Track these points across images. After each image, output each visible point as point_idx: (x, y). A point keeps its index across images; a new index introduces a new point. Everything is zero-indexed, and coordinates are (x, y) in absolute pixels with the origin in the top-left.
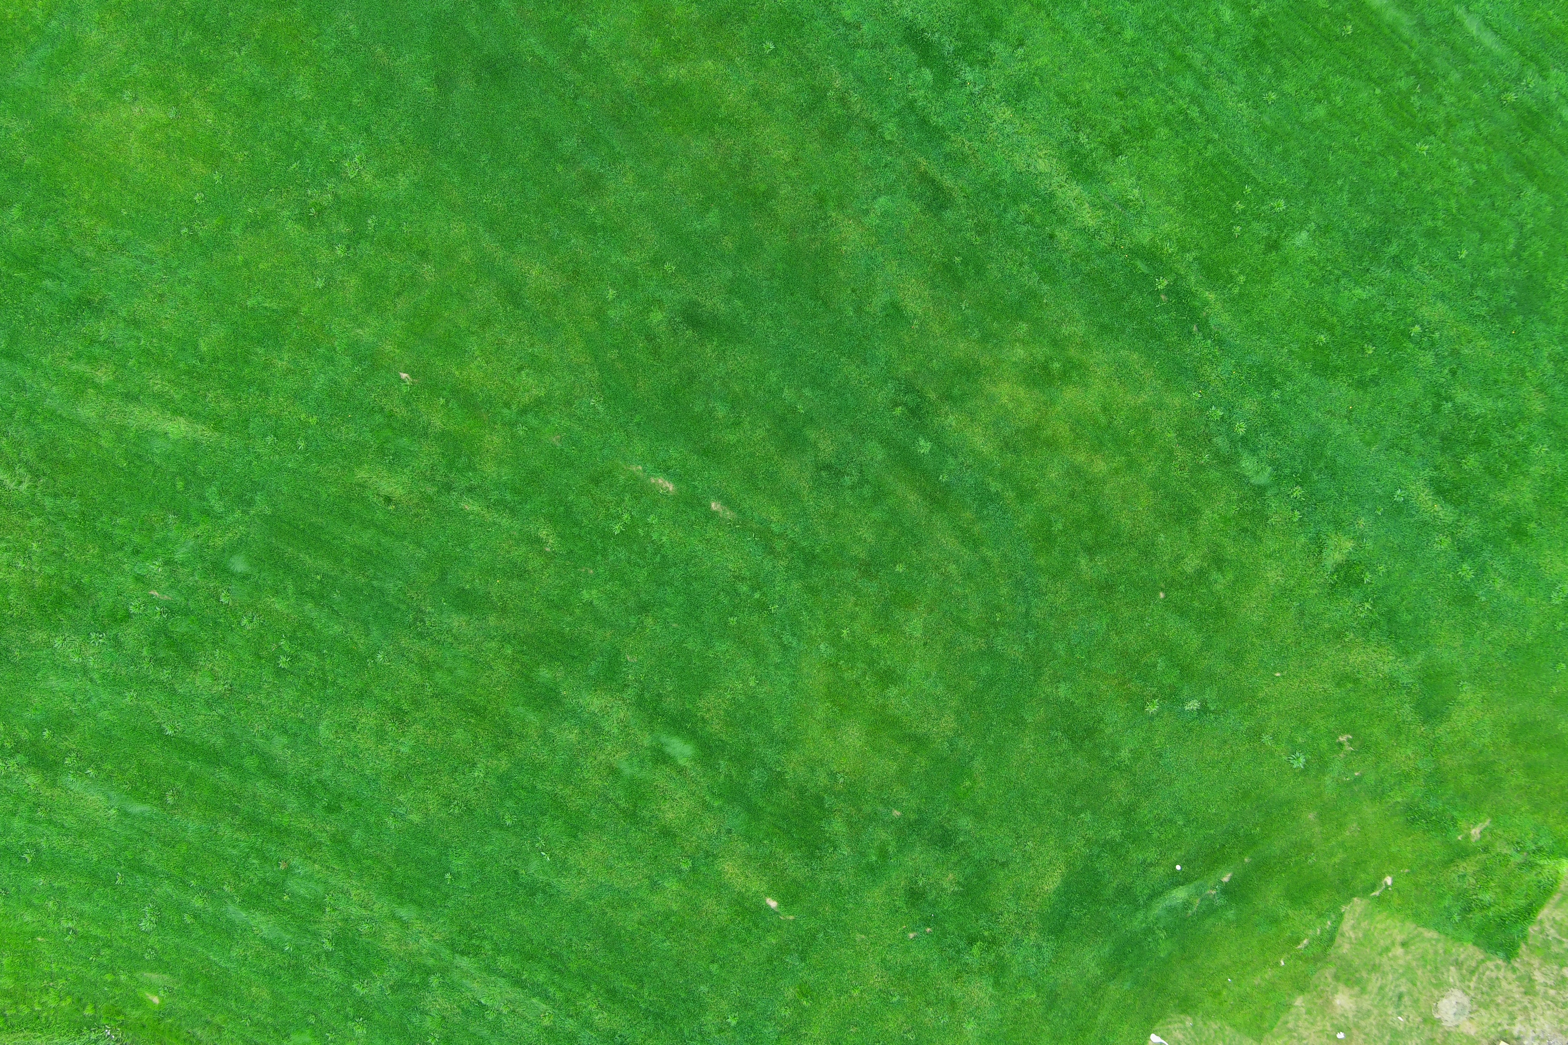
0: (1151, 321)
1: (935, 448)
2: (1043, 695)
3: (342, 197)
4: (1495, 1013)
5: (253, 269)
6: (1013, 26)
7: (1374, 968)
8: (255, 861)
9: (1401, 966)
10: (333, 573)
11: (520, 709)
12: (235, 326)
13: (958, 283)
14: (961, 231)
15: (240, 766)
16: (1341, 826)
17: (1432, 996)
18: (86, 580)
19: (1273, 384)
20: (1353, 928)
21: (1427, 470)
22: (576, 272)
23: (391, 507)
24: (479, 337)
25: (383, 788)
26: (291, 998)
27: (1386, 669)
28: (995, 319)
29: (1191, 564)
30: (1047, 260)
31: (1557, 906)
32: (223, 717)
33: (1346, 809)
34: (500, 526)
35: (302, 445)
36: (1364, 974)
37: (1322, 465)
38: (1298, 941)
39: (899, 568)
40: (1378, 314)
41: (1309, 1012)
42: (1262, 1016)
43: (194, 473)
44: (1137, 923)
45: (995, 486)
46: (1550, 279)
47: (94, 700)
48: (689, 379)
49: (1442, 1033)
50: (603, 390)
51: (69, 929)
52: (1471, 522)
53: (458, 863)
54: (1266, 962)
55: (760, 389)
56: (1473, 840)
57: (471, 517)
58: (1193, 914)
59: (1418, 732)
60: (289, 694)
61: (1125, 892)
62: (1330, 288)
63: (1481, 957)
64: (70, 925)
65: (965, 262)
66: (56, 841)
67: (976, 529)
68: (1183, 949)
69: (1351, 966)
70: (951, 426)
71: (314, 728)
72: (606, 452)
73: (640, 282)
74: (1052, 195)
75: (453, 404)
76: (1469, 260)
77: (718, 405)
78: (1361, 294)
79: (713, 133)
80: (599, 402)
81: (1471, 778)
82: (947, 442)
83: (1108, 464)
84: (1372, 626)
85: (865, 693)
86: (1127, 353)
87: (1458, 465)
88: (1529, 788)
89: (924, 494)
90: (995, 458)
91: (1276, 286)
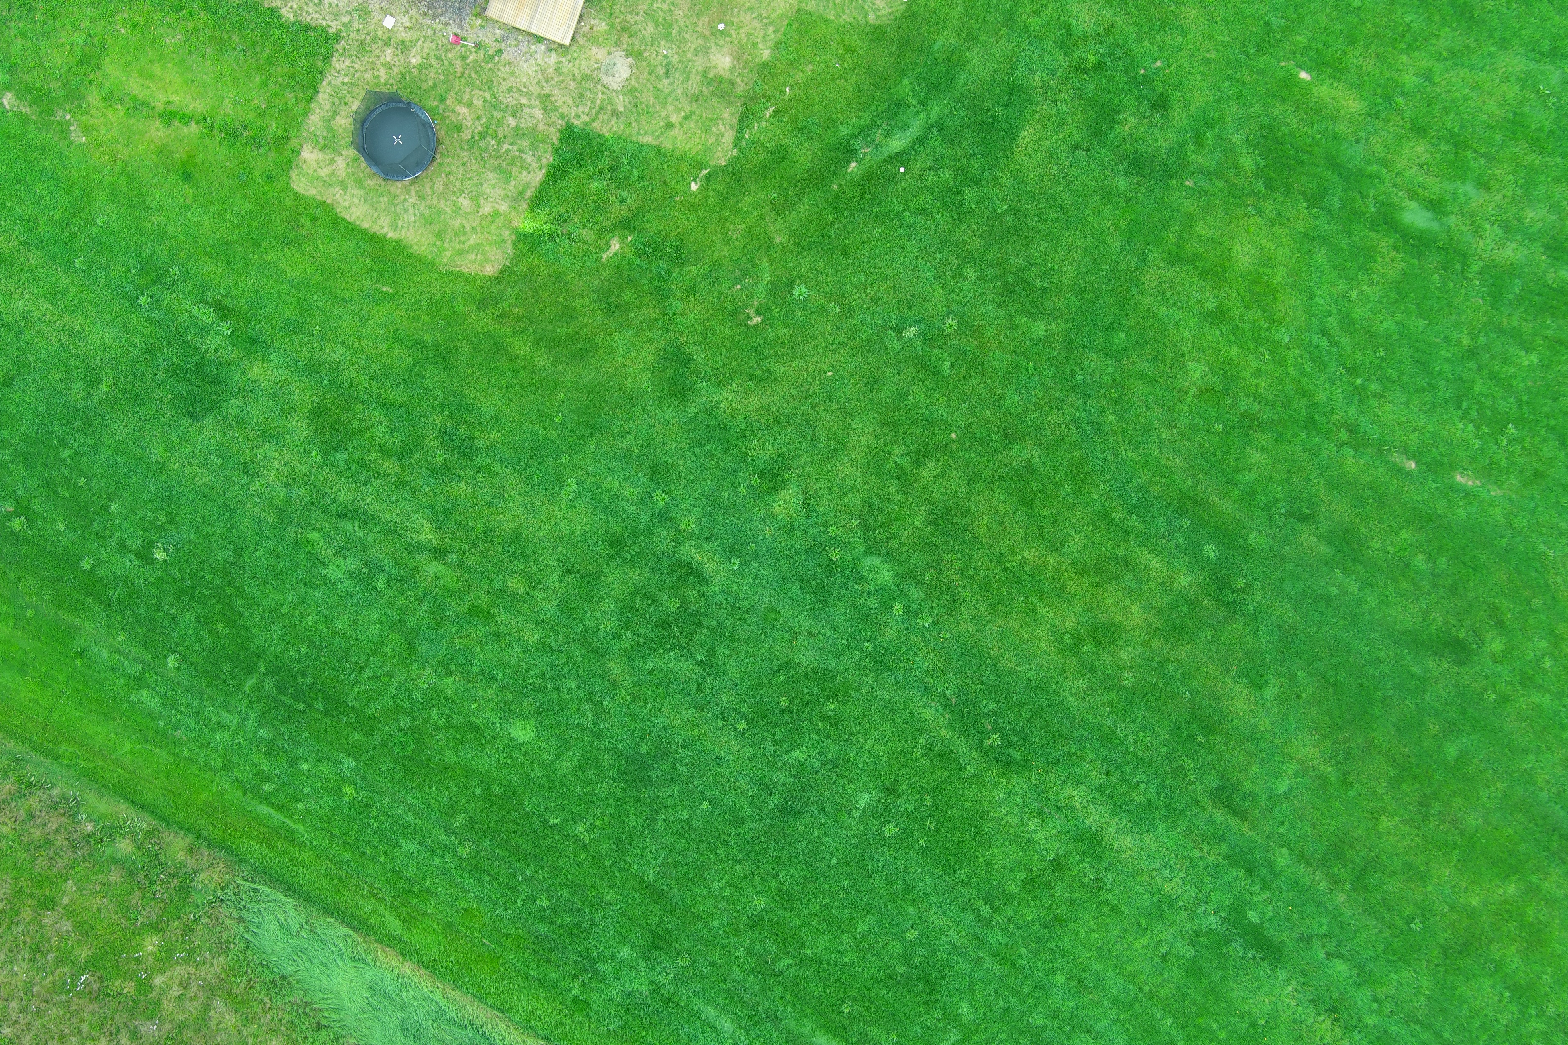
0: (1000, 703)
1: (1198, 553)
2: (1059, 321)
4: (576, 71)
6: (1176, 973)
7: (696, 98)
9: (671, 104)
13: (1195, 717)
14: (1200, 768)
16: (749, 233)
17: (637, 79)
19: (873, 656)
20: (722, 135)
21: (712, 592)
27: (725, 395)
28: (1155, 686)
29: (929, 470)
30: (1110, 750)
31: (527, 185)
33: (746, 250)
36: (705, 91)
37: (813, 583)
38: (775, 113)
39: (1219, 427)
40: (779, 736)
41: (755, 45)
42: (800, 34)
44: (936, 109)
45: (1134, 522)
46: (619, 790)
48: (1456, 589)
49: (622, 44)
50: (1542, 566)
52: (663, 547)
54: (804, 89)
55: (1382, 588)
56: (617, 238)
58: (881, 126)
59: (685, 337)
61: (952, 139)
62: (832, 755)
63: (595, 124)
65: (1192, 738)
67: (1147, 477)
68: (887, 90)
69: (720, 97)
70: (1185, 575)
72: (1532, 505)
73: (1518, 679)
74: (1112, 813)
76: (698, 800)
77: (1423, 567)
78: (799, 755)
79: (1462, 834)
80: (1545, 554)
81: (626, 298)
82: (1187, 559)
83: (1024, 558)
84: (744, 435)
85: (1238, 298)
86: (1018, 668)
87: (684, 600)
88: (570, 297)
89: (1204, 505)
90: (1136, 549)
91: (882, 752)
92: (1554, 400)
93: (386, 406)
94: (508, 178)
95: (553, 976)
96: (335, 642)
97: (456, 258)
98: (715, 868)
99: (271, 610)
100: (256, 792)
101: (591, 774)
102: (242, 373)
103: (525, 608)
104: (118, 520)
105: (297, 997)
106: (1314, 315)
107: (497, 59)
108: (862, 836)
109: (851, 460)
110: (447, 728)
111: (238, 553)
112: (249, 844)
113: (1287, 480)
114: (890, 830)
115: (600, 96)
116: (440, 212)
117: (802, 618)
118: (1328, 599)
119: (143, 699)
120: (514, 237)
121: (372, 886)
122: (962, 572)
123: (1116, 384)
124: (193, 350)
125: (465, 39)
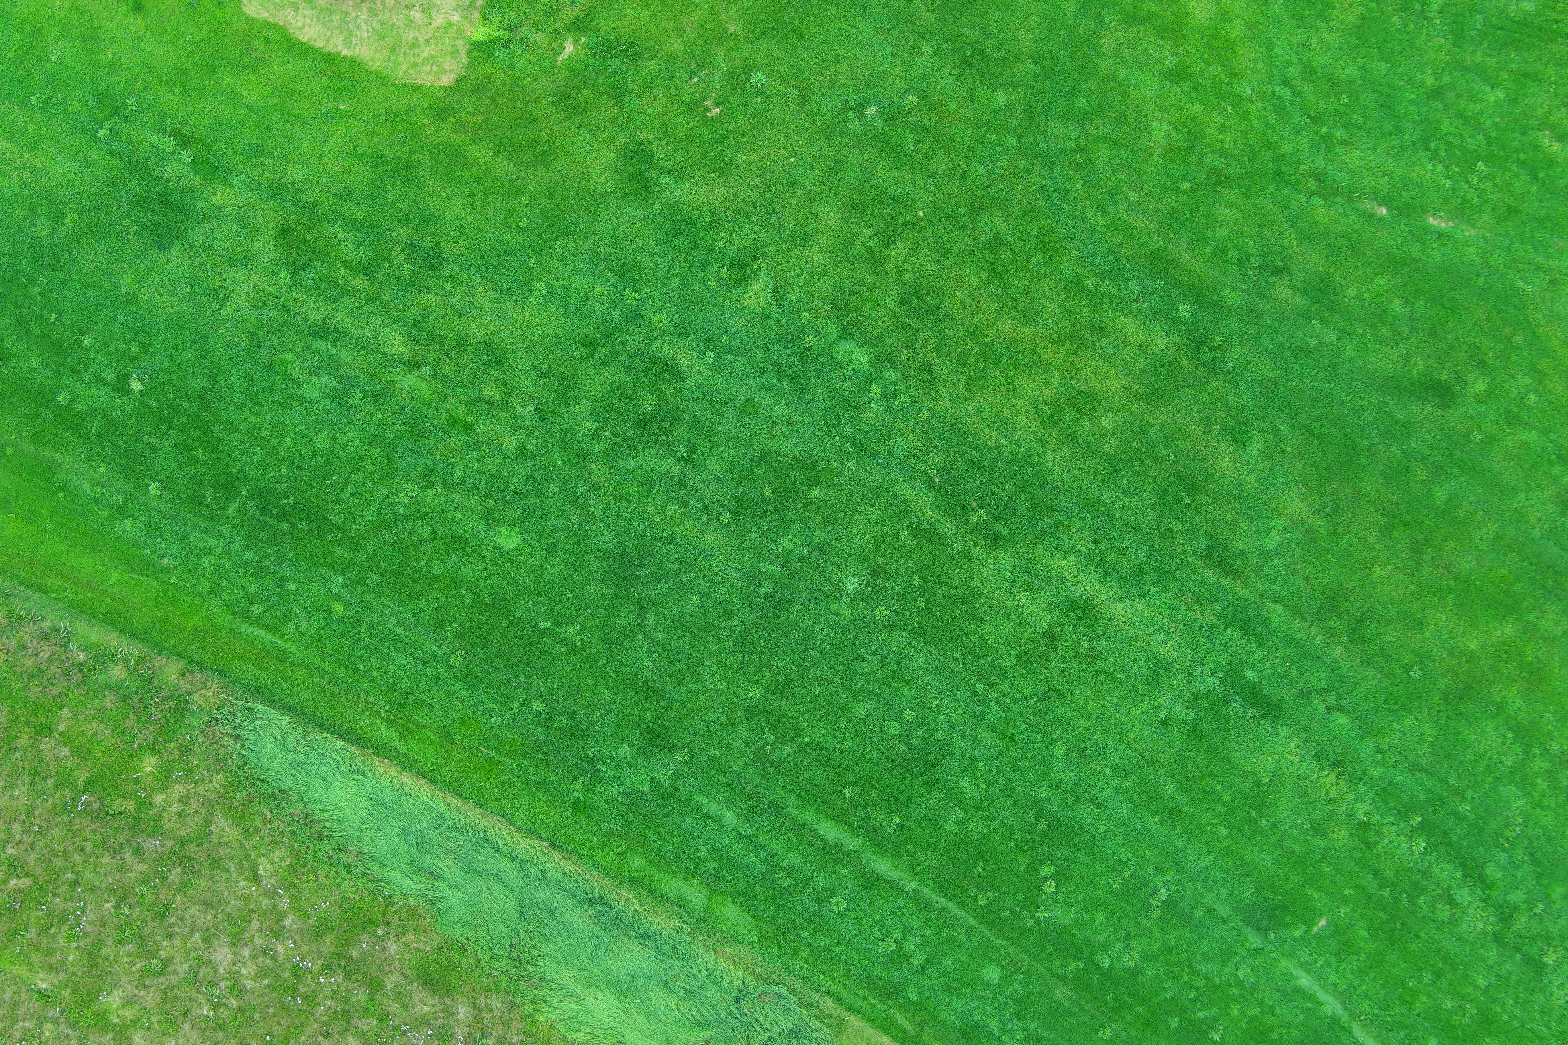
0: (983, 479)
1: (1174, 313)
2: (1019, 90)
6: (1177, 737)
13: (1181, 479)
14: (1188, 530)
16: (702, 24)
19: (853, 440)
21: (688, 388)
27: (688, 188)
28: (1138, 451)
29: (898, 250)
30: (1096, 518)
33: (701, 42)
37: (790, 373)
39: (1186, 186)
40: (765, 527)
45: (1107, 287)
46: (609, 592)
48: (1435, 332)
50: (1521, 303)
52: (636, 346)
55: (1361, 335)
56: (570, 40)
59: (645, 134)
65: (1179, 500)
70: (1161, 337)
72: (1507, 242)
73: (1503, 417)
74: (1104, 581)
76: (687, 595)
77: (1400, 311)
78: (786, 544)
79: (1456, 578)
80: (1523, 290)
81: (585, 99)
82: (1163, 320)
83: (998, 331)
84: (710, 227)
85: (1198, 54)
86: (1000, 443)
87: (661, 396)
88: (528, 102)
89: (1177, 265)
90: (1111, 314)
91: (868, 535)
92: (1524, 134)
93: (351, 222)
95: (553, 779)
96: (316, 461)
97: (412, 71)
98: (708, 662)
99: (250, 434)
100: (246, 615)
101: (579, 577)
102: (206, 200)
103: (502, 415)
104: (92, 354)
105: (297, 810)
106: (1276, 67)
108: (853, 621)
109: (819, 246)
110: (431, 539)
111: (213, 379)
112: (241, 666)
113: (1258, 234)
114: (881, 612)
116: (393, 27)
117: (780, 407)
118: (1307, 351)
119: (127, 528)
120: (468, 47)
121: (366, 701)
122: (937, 350)
123: (1081, 149)
124: (156, 180)
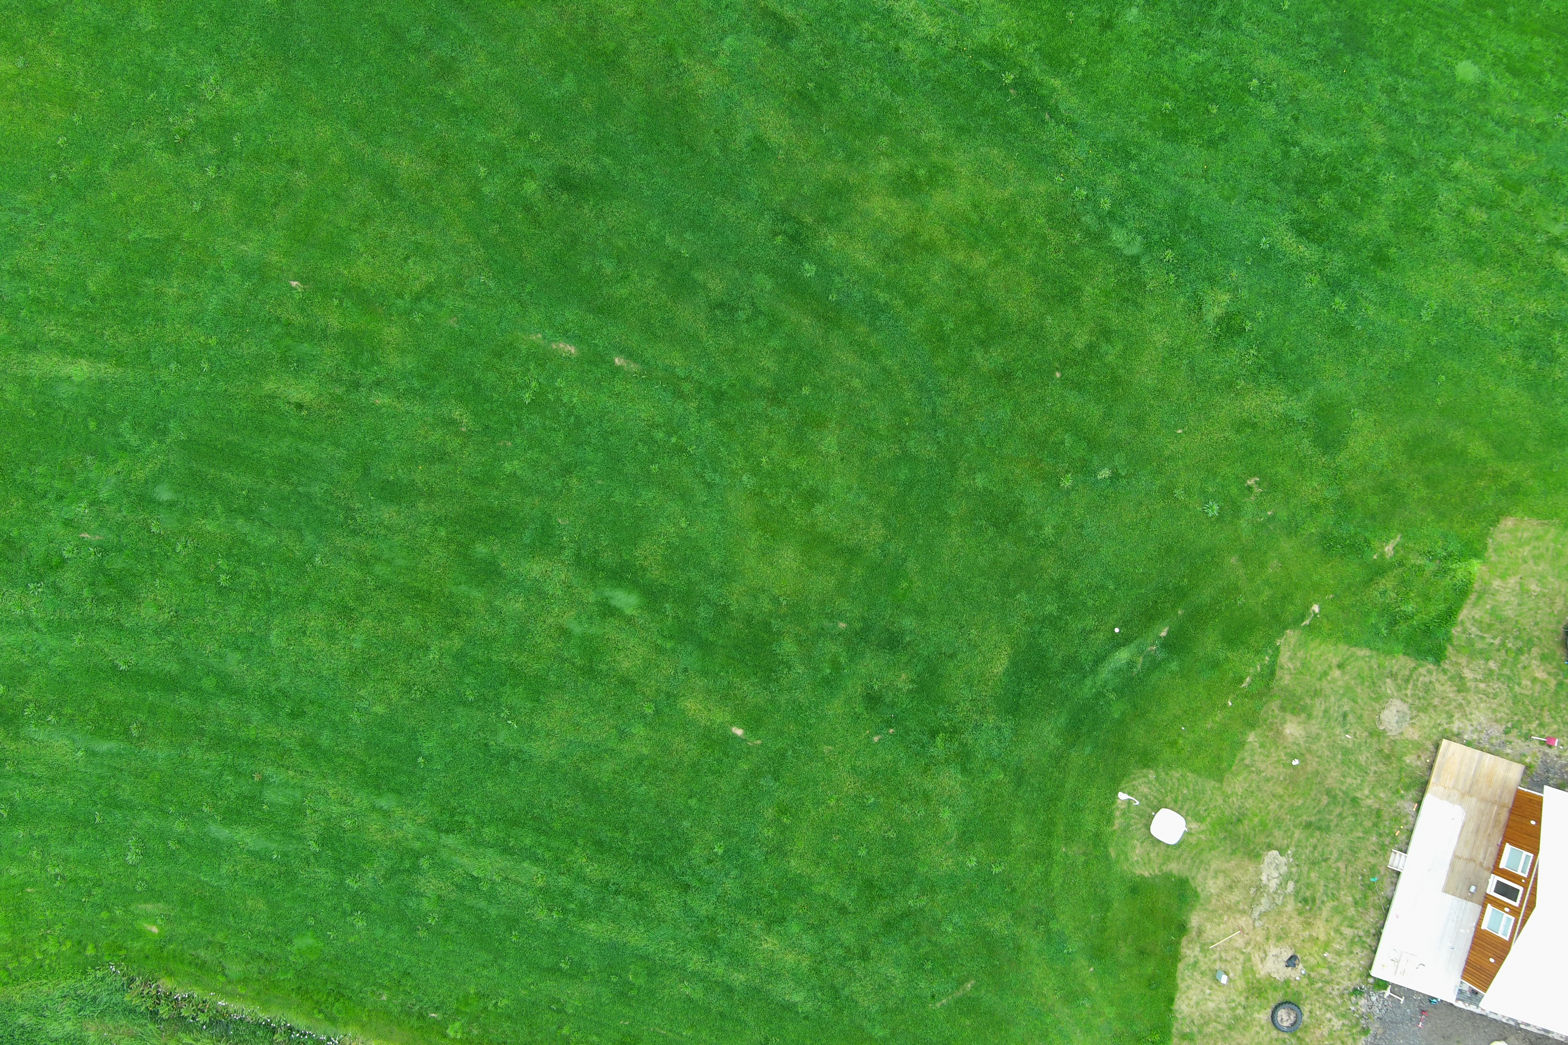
0: (1005, 115)
1: (820, 269)
2: (962, 489)
3: (204, 121)
4: (1434, 715)
5: (128, 203)
7: (1316, 693)
8: (229, 778)
9: (1341, 687)
10: (258, 487)
11: (463, 587)
12: (119, 262)
13: (815, 108)
14: (809, 58)
15: (199, 689)
16: (1262, 565)
17: (1374, 710)
18: (15, 533)
19: (1129, 157)
20: (1291, 659)
21: (1287, 214)
22: (445, 156)
23: (305, 412)
24: (360, 233)
25: (343, 685)
26: (287, 905)
27: (1280, 409)
28: (856, 137)
29: (1080, 341)
30: (896, 73)
31: (1474, 605)
32: (174, 644)
33: (1264, 549)
34: (413, 414)
35: (206, 366)
36: (1308, 701)
37: (1187, 226)
38: (1241, 680)
39: (806, 391)
40: (1216, 75)
41: (1262, 746)
42: (1219, 758)
43: (104, 412)
44: (1088, 688)
45: (883, 297)
46: (1371, 16)
47: (43, 649)
48: (572, 241)
49: (1389, 743)
50: (491, 266)
51: (57, 875)
52: (1336, 257)
53: (429, 745)
54: (1214, 706)
55: (643, 240)
56: (1388, 557)
57: (384, 410)
58: (1139, 672)
59: (1320, 463)
60: (235, 611)
61: (1070, 662)
62: (1167, 58)
63: (1413, 665)
64: (57, 870)
65: (819, 87)
66: (28, 791)
67: (872, 341)
68: (1135, 706)
69: (1294, 695)
70: (832, 246)
71: (264, 639)
72: (503, 325)
73: (508, 156)
74: (890, 10)
75: (347, 303)
76: (1293, 10)
77: (605, 262)
78: (1197, 58)
81: (1376, 499)
82: (830, 262)
83: (986, 258)
84: (1260, 370)
85: (793, 516)
86: (987, 149)
87: (1314, 205)
88: (1430, 498)
89: (817, 316)
90: (879, 270)
91: (1117, 63)
92: (486, 428)
94: (1493, 611)
97: (1541, 533)
101: (1399, 31)
103: (1469, 193)
107: (1509, 725)
109: (1156, 348)
110: (1542, 72)
113: (738, 342)
115: (1409, 692)
116: (1559, 577)
117: (1198, 192)
118: (694, 228)
120: (1486, 555)
122: (1045, 242)
123: (906, 430)
125: (1542, 743)
